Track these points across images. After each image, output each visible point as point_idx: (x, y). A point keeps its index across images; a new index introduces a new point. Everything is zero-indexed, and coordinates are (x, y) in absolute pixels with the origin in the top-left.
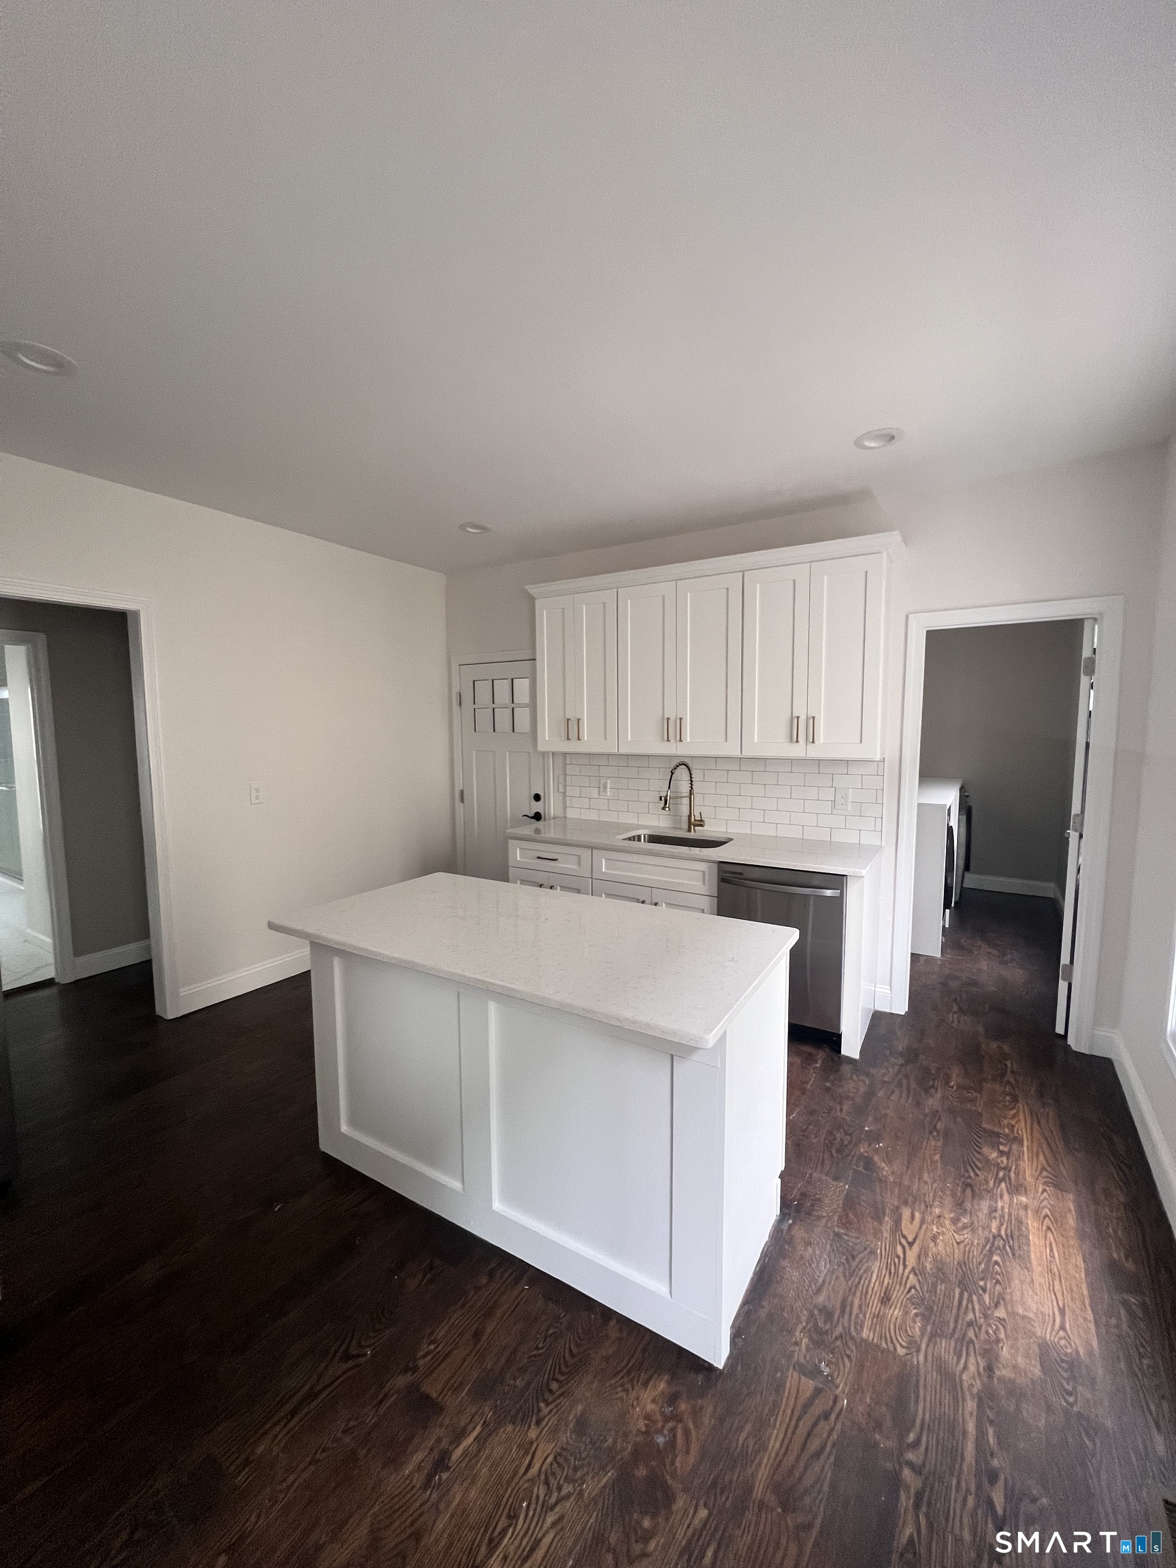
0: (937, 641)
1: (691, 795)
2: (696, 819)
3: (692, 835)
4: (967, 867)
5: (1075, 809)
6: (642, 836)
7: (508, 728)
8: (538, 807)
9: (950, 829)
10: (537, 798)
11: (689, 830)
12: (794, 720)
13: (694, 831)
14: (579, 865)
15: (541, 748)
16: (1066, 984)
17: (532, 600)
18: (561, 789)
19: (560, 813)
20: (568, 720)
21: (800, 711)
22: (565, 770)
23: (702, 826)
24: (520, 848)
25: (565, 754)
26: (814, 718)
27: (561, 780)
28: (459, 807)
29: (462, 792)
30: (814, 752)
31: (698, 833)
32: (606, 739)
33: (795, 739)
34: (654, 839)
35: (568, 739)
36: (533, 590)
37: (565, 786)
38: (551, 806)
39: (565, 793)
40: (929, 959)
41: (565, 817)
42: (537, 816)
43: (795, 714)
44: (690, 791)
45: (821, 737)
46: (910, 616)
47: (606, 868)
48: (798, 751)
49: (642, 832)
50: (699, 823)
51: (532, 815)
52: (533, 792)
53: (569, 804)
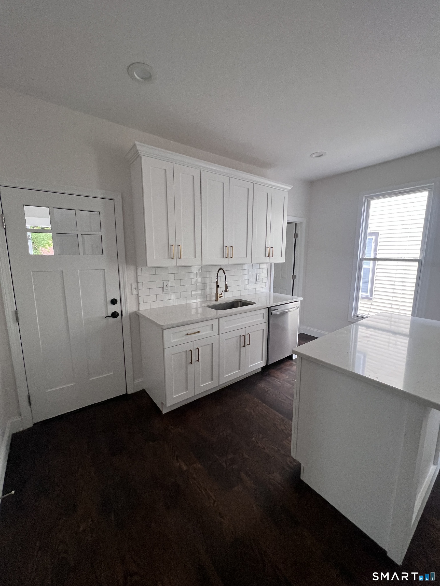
8: (116, 308)
10: (114, 302)
12: (266, 248)
14: (212, 329)
15: (150, 264)
18: (135, 292)
19: (135, 309)
20: (172, 245)
22: (137, 279)
24: (173, 333)
26: (272, 247)
29: (16, 314)
32: (195, 257)
35: (172, 258)
37: (138, 290)
38: (128, 305)
41: (139, 311)
42: (115, 315)
47: (226, 326)
50: (220, 296)
51: (110, 314)
52: (110, 298)
53: (141, 301)
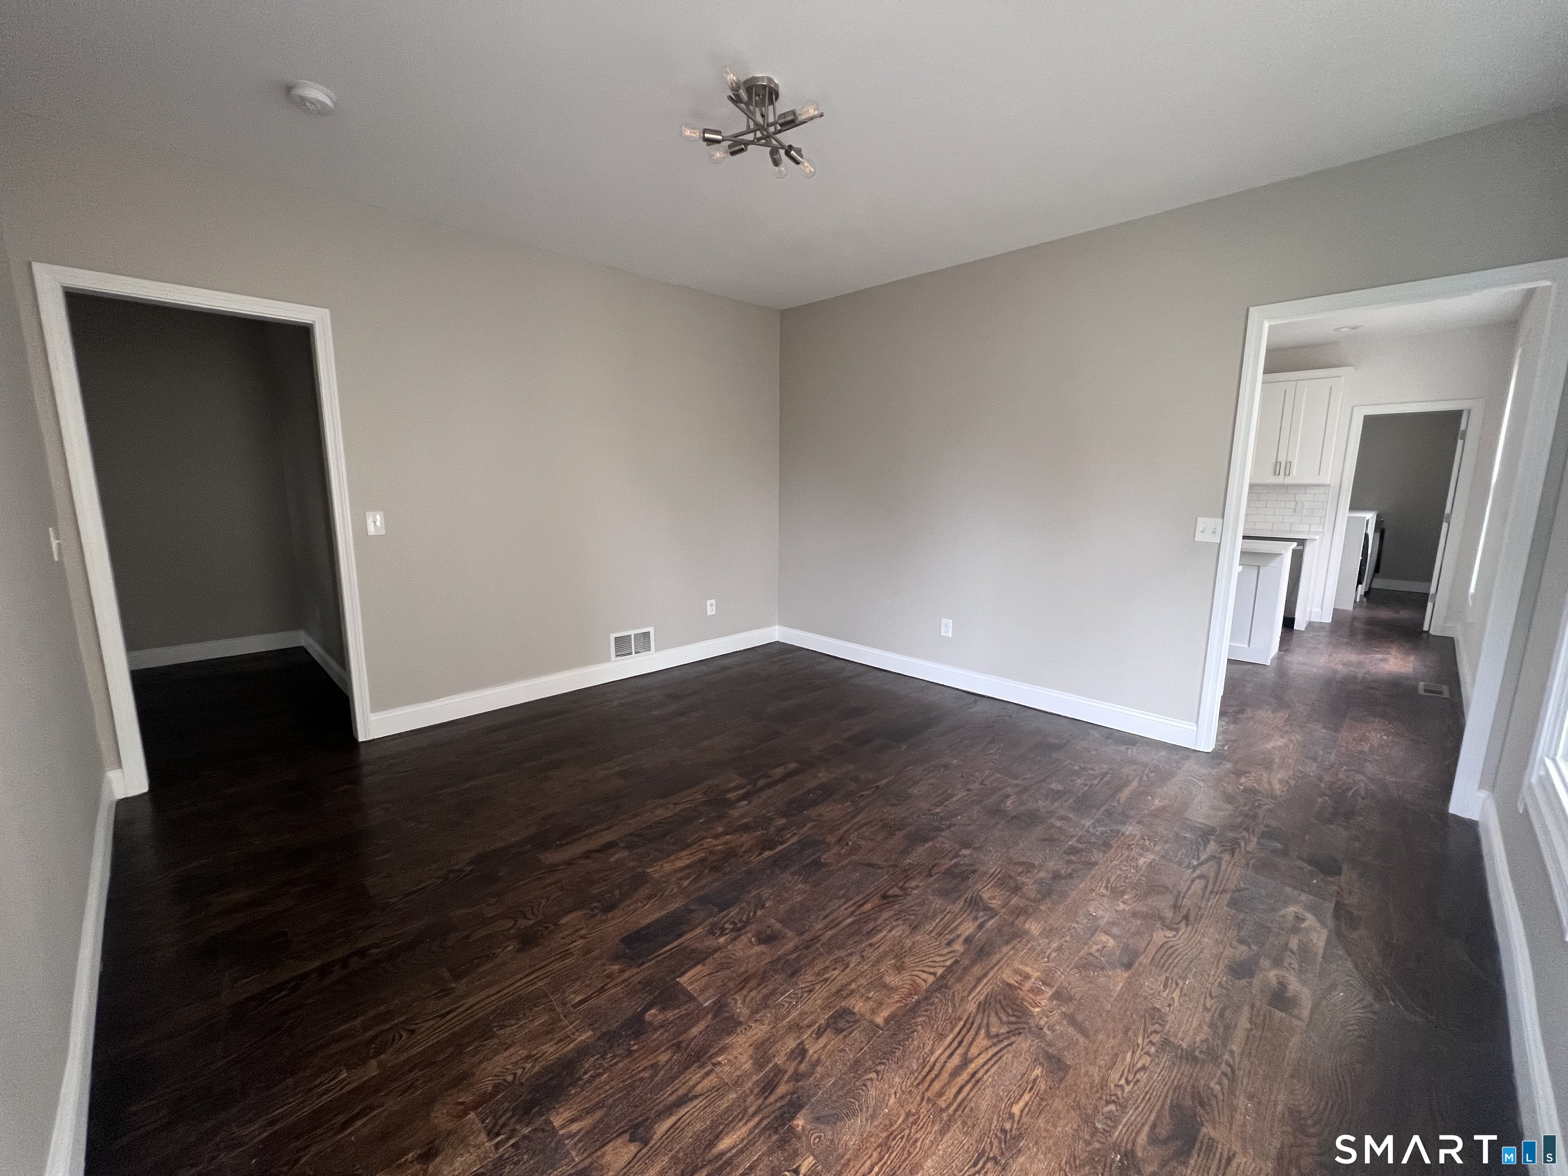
0: (1369, 421)
4: (1377, 569)
5: (1447, 511)
9: (1366, 536)
12: (1277, 463)
16: (1432, 604)
21: (1283, 458)
26: (1290, 462)
30: (1288, 480)
33: (1277, 473)
40: (1345, 612)
43: (1279, 460)
45: (1294, 472)
46: (1356, 409)
48: (1279, 480)
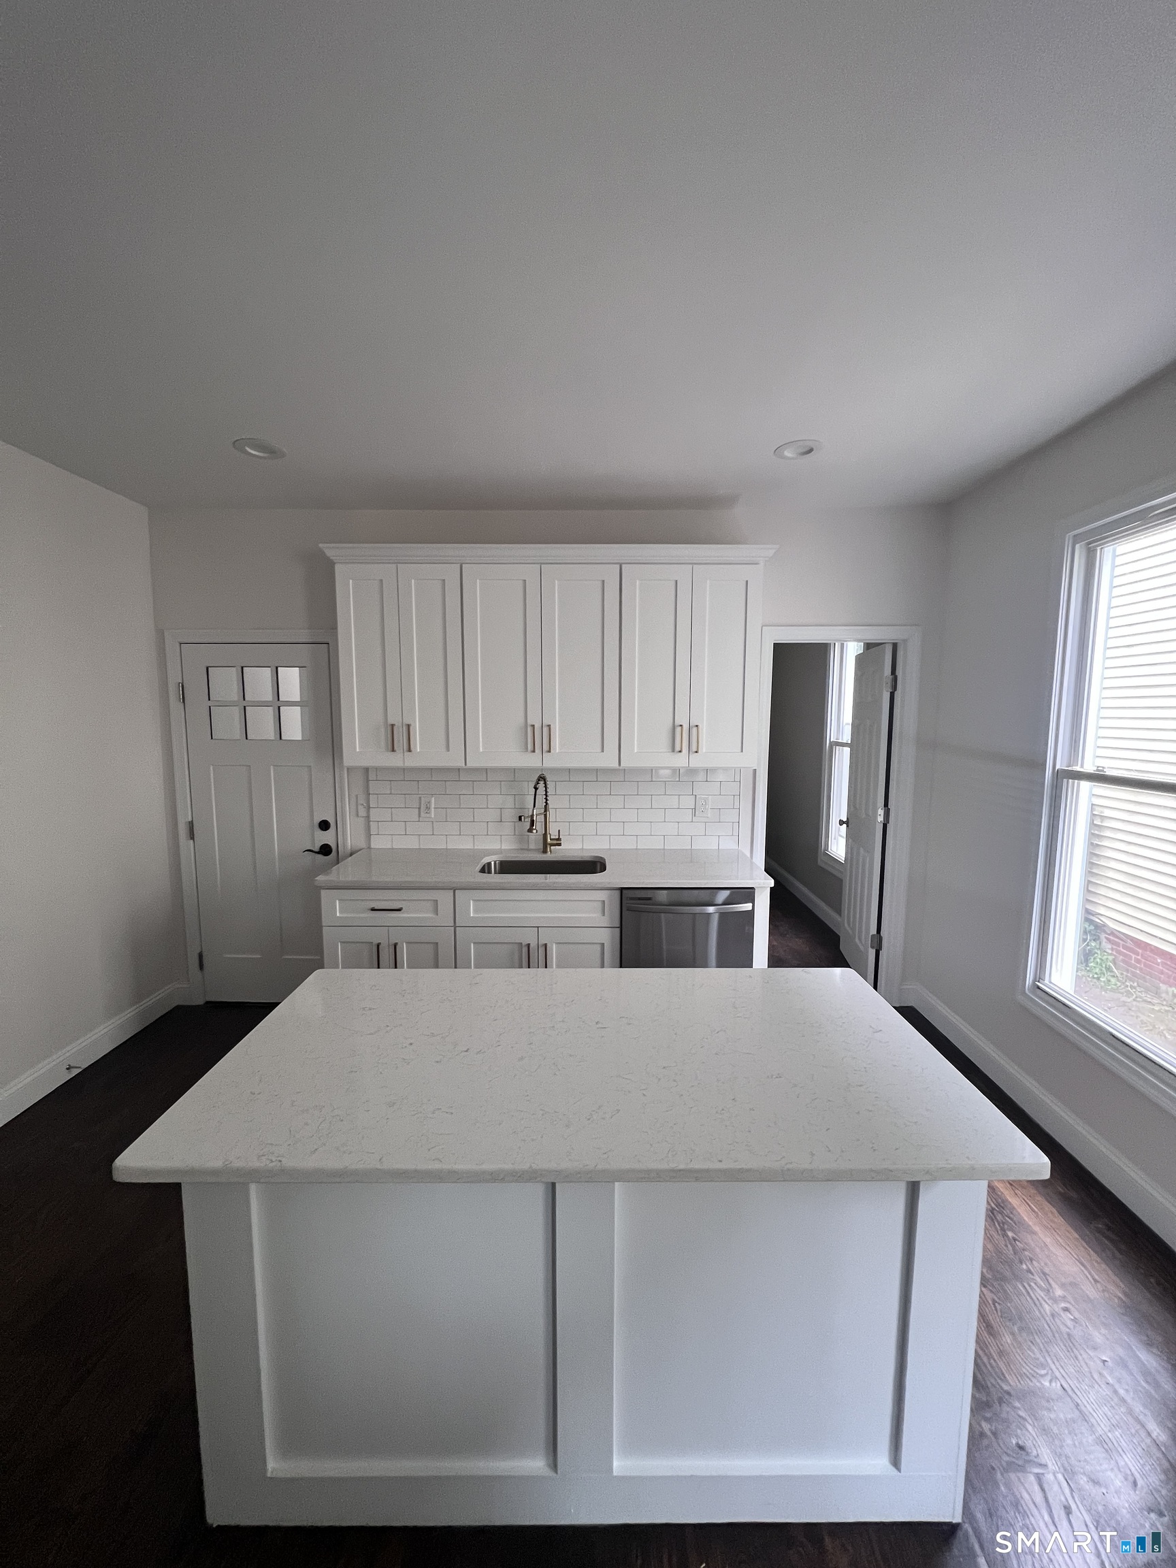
1: (546, 811)
2: (552, 837)
3: (549, 857)
6: (493, 863)
7: (237, 733)
8: (327, 838)
10: (324, 825)
11: (545, 851)
12: (676, 729)
13: (550, 851)
14: (436, 912)
15: (348, 761)
17: (330, 566)
18: (362, 812)
19: (361, 843)
20: (393, 726)
22: (367, 787)
23: (560, 845)
24: (339, 900)
25: (367, 770)
26: (697, 726)
27: (362, 800)
28: (185, 844)
29: (191, 825)
31: (555, 854)
32: (448, 750)
33: (678, 749)
34: (508, 867)
35: (393, 750)
36: (331, 551)
37: (368, 808)
38: (349, 835)
39: (368, 817)
41: (369, 848)
42: (325, 850)
44: (546, 806)
45: (704, 746)
46: (763, 628)
47: (475, 911)
48: (680, 761)
49: (492, 859)
50: (555, 842)
51: (317, 849)
52: (318, 819)
53: (373, 830)
